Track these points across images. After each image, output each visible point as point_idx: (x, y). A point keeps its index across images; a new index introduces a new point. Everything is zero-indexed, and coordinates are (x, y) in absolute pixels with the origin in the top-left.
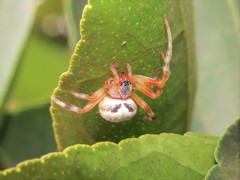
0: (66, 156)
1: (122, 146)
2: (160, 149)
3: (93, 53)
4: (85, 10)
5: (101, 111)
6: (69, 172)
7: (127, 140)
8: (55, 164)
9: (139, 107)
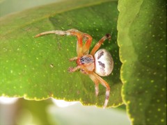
0: (129, 102)
1: (124, 60)
2: (127, 30)
3: (62, 87)
4: (28, 99)
5: (106, 75)
6: (140, 99)
7: (120, 56)
8: (134, 111)
9: (101, 48)
